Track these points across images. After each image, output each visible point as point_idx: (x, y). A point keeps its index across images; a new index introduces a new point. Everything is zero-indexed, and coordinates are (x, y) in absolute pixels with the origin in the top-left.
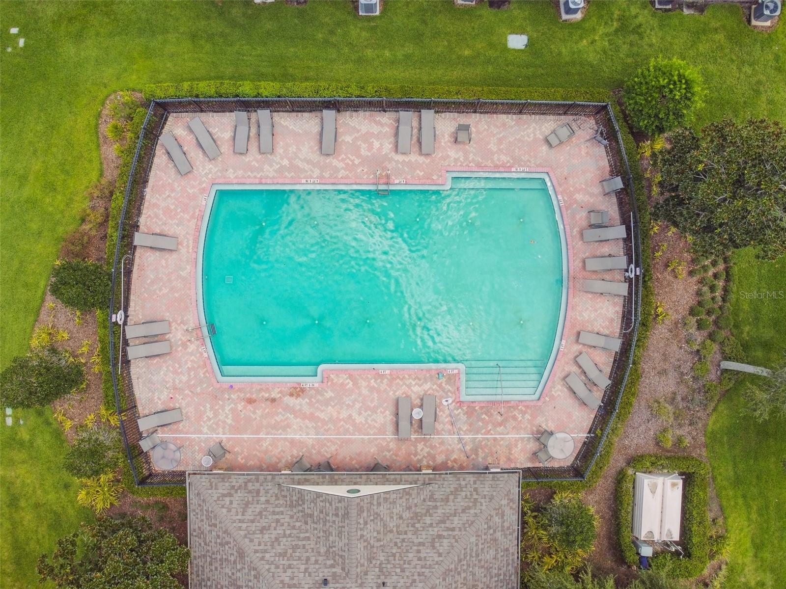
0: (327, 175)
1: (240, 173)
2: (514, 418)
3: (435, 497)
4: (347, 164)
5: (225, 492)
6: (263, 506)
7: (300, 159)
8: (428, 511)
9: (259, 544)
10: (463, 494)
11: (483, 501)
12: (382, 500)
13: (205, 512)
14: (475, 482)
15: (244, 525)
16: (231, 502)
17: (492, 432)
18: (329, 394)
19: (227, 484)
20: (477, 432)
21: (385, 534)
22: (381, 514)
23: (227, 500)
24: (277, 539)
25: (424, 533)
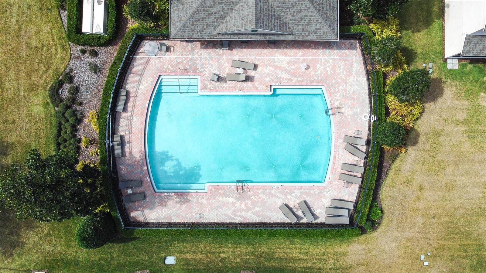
0: (268, 190)
1: (312, 192)
2: (172, 66)
3: (213, 27)
4: (258, 196)
5: (319, 30)
6: (300, 23)
7: (281, 198)
8: (217, 20)
9: (302, 4)
10: (199, 29)
11: (189, 25)
12: (240, 26)
13: (330, 20)
14: (193, 34)
15: (310, 14)
16: (316, 25)
17: (184, 59)
18: (267, 79)
19: (318, 34)
20: (191, 59)
21: (239, 9)
22: (240, 19)
23: (318, 27)
24: (293, 7)
25: (219, 9)
